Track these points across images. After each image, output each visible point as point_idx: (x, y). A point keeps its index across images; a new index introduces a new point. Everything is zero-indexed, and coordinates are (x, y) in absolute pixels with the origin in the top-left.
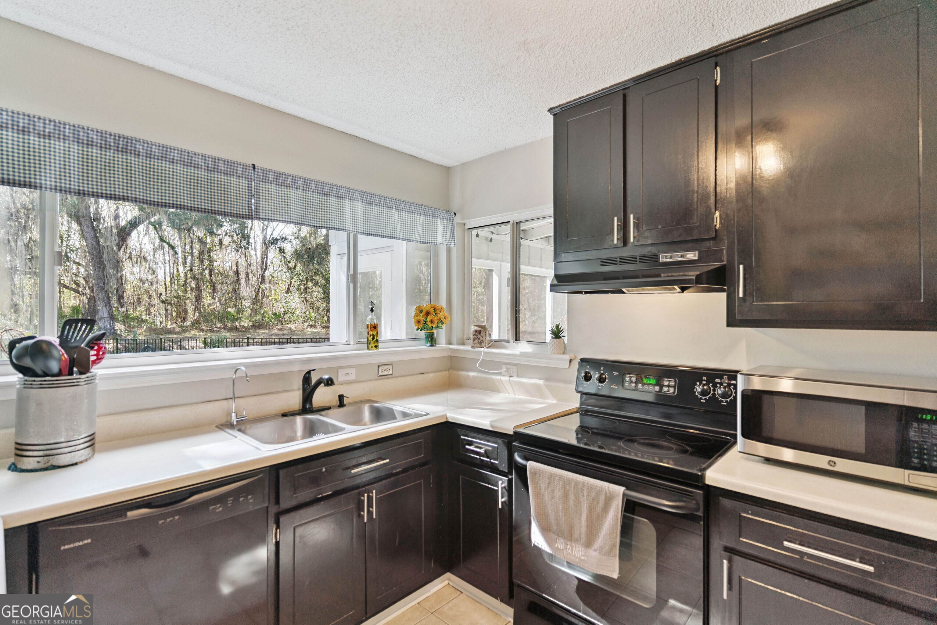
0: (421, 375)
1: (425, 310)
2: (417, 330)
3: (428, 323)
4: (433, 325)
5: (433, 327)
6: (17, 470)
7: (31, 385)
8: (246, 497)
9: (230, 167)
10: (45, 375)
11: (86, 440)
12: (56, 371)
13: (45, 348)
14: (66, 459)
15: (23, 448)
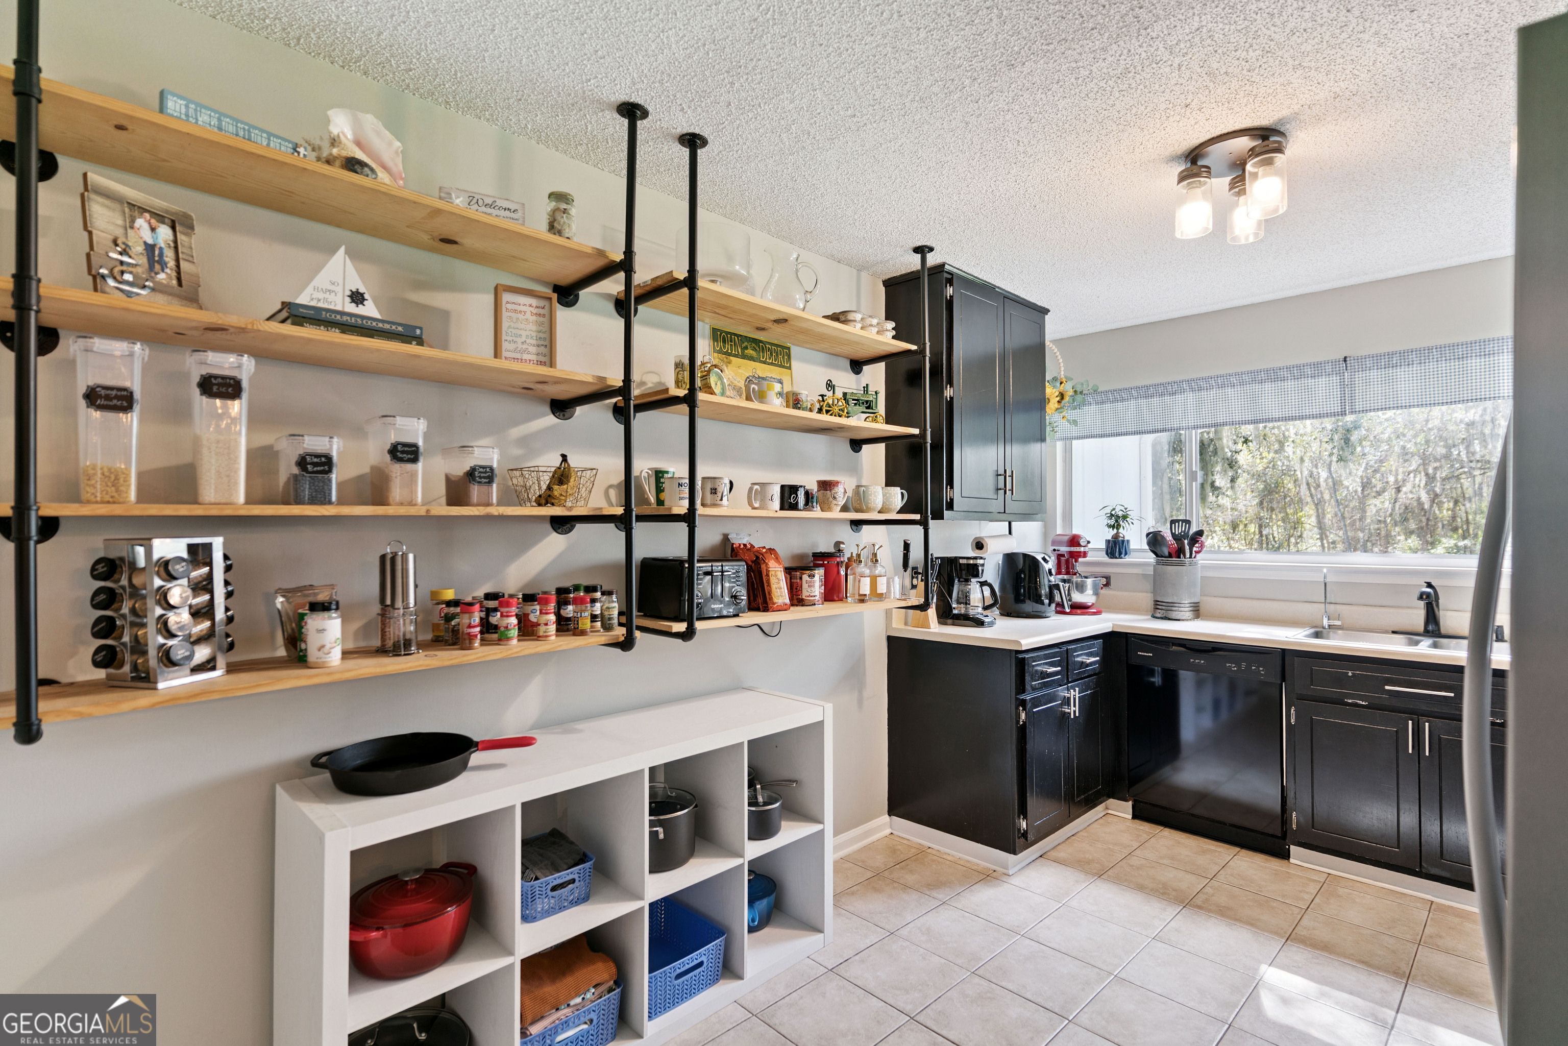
6: (1154, 617)
7: (1158, 563)
8: (1258, 667)
9: (1317, 369)
10: (1162, 557)
11: (1188, 605)
12: (1167, 554)
13: (1159, 538)
14: (1174, 615)
15: (1157, 604)
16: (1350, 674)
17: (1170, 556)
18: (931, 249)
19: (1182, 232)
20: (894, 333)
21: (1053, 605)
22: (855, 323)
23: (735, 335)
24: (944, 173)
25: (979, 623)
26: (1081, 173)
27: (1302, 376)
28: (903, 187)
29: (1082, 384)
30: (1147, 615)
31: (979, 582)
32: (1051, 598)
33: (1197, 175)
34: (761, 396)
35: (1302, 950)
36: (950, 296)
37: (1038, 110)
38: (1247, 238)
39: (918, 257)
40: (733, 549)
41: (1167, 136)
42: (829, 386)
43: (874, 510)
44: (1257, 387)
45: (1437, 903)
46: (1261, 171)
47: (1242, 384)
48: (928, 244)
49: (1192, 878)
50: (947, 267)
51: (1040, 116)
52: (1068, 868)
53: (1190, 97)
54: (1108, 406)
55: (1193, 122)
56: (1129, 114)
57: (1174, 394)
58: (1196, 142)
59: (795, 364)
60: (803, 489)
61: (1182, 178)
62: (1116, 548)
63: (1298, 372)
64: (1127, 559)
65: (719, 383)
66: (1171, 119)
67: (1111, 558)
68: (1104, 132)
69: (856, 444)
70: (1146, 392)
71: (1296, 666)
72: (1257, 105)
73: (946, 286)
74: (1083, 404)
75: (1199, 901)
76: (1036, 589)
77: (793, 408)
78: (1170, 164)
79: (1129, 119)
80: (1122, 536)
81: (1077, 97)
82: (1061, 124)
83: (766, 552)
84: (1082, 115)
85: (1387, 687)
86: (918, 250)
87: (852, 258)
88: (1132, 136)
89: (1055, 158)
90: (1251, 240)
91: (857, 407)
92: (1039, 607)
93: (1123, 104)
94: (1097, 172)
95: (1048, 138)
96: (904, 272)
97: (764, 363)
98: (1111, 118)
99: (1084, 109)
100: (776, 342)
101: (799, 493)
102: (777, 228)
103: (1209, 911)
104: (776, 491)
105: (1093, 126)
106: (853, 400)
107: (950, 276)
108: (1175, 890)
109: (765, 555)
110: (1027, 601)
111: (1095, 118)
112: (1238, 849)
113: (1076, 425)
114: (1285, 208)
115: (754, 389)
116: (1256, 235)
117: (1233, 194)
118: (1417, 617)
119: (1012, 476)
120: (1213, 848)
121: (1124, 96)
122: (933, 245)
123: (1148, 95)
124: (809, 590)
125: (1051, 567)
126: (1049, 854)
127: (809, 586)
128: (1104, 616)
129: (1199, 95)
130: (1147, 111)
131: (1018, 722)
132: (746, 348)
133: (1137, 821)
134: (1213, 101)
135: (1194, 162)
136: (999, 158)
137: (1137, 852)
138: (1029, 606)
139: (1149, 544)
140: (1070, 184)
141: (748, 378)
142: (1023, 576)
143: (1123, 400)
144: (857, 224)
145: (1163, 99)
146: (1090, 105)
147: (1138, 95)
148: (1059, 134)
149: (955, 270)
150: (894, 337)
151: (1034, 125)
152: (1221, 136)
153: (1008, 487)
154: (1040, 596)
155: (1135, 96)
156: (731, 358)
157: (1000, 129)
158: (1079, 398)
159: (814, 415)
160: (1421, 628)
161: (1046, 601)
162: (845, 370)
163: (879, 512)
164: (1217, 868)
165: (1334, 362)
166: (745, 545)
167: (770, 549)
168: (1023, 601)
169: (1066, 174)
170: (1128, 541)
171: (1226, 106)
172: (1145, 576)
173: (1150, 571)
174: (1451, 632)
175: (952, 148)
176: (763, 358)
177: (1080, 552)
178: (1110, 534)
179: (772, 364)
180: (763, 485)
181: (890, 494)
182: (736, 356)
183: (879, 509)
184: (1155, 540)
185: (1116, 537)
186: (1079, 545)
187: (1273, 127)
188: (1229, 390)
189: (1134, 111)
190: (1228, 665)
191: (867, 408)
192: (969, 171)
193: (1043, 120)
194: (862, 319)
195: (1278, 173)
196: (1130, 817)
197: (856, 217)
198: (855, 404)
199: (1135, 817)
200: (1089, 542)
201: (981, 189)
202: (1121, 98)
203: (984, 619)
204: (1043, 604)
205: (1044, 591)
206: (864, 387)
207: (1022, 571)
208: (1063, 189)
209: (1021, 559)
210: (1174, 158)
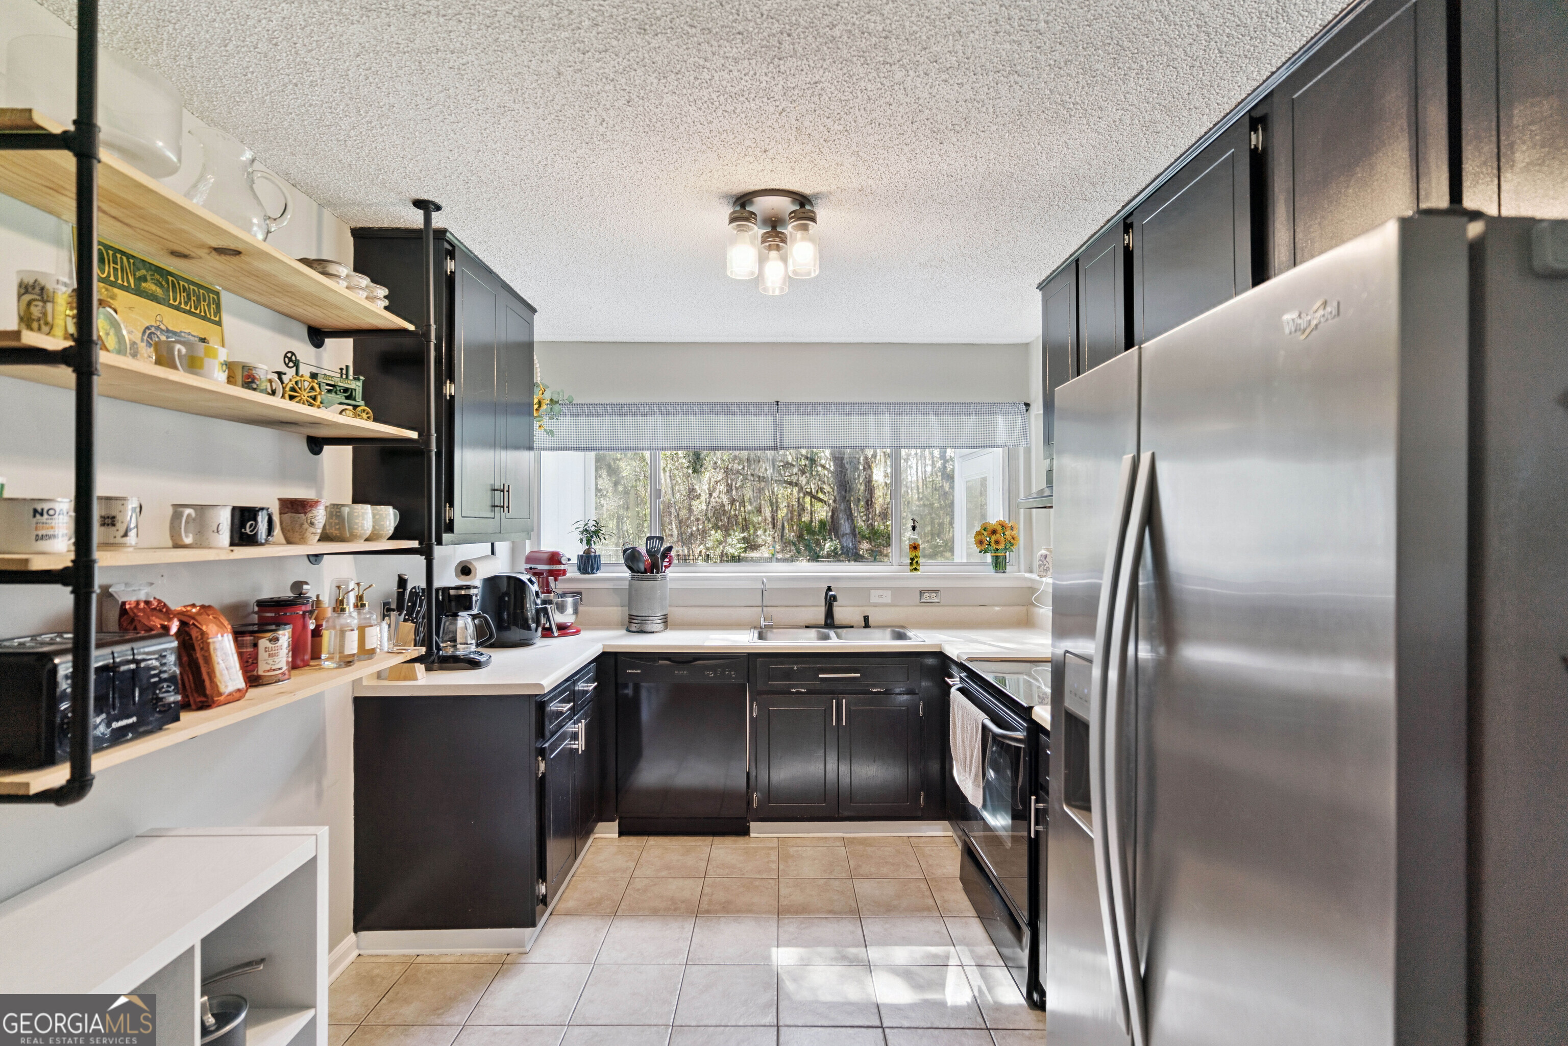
0: (982, 607)
1: (990, 529)
2: (980, 552)
3: (993, 544)
4: (998, 547)
5: (997, 550)
6: (629, 631)
7: (633, 578)
8: (730, 672)
9: (758, 408)
10: (639, 572)
11: (660, 618)
12: (643, 569)
13: (637, 554)
14: (649, 628)
15: (631, 618)
16: (795, 668)
17: (645, 572)
18: (438, 208)
19: (731, 272)
20: (386, 303)
21: (540, 629)
22: (338, 280)
23: (123, 253)
24: (502, 121)
25: (474, 664)
26: (644, 180)
27: (748, 413)
28: (441, 118)
29: (559, 393)
30: (621, 629)
31: (471, 615)
32: (538, 623)
33: (747, 219)
34: (193, 364)
35: (791, 920)
36: (451, 272)
37: (642, 94)
38: (774, 291)
39: (421, 213)
40: (123, 611)
41: (734, 172)
42: (290, 360)
43: (360, 537)
44: (713, 417)
45: (847, 838)
46: (799, 234)
47: (702, 413)
48: (437, 200)
49: (689, 883)
50: (448, 234)
51: (641, 101)
52: (583, 917)
53: (773, 144)
54: (583, 419)
55: (760, 169)
56: (718, 138)
57: (645, 415)
58: (752, 188)
59: (227, 318)
60: (265, 512)
61: (733, 220)
62: (588, 563)
63: (745, 408)
64: (599, 575)
65: (112, 332)
66: (747, 158)
67: (584, 574)
68: (687, 146)
69: (316, 444)
70: (620, 410)
71: (758, 666)
72: (811, 173)
73: (446, 259)
74: (561, 414)
75: (704, 906)
76: (522, 612)
77: (243, 387)
78: (721, 200)
79: (715, 142)
80: (593, 551)
81: (685, 99)
82: (654, 120)
83: (198, 613)
84: (679, 120)
85: (821, 676)
86: (419, 204)
87: (318, 186)
88: (708, 160)
89: (629, 154)
90: (777, 293)
91: (333, 395)
92: (524, 634)
93: (719, 125)
94: (659, 184)
95: (634, 129)
96: (386, 225)
97: (177, 308)
98: (702, 134)
99: (684, 113)
100: (196, 280)
101: (259, 519)
102: (206, 104)
103: (716, 912)
104: (224, 518)
105: (682, 136)
106: (328, 385)
107: (450, 248)
108: (683, 902)
109: (198, 618)
110: (513, 628)
111: (687, 128)
112: (711, 838)
113: (553, 436)
114: (817, 273)
115: (179, 351)
116: (782, 289)
117: (765, 247)
118: (819, 614)
119: (508, 491)
120: (693, 844)
121: (725, 117)
122: (443, 204)
123: (744, 126)
124: (270, 662)
125: (537, 589)
126: (557, 908)
127: (270, 655)
128: (584, 635)
129: (780, 145)
130: (734, 141)
131: (537, 774)
132: (144, 279)
133: (623, 838)
134: (785, 156)
135: (743, 206)
136: (573, 129)
137: (636, 873)
138: (516, 633)
139: (626, 560)
140: (628, 187)
141: (148, 328)
142: (506, 599)
143: (598, 415)
144: (349, 143)
145: (752, 136)
146: (692, 112)
147: (736, 123)
148: (647, 129)
149: (456, 242)
150: (386, 308)
151: (629, 108)
152: (772, 190)
153: (506, 505)
154: (526, 620)
155: (733, 122)
156: (116, 290)
157: (592, 96)
158: (556, 408)
159: (280, 403)
160: (823, 622)
161: (533, 626)
162: (302, 340)
163: (366, 540)
164: (704, 864)
165: (770, 404)
166: (147, 603)
167: (203, 607)
168: (508, 628)
169: (630, 175)
170: (599, 556)
171: (791, 164)
172: (615, 590)
173: (626, 585)
174: (845, 623)
175: (526, 96)
176: (175, 300)
177: (560, 570)
178: (581, 549)
179: (189, 312)
180: (201, 509)
181: (381, 515)
182: (126, 289)
183: (367, 536)
184: (631, 557)
185: (587, 553)
186: (560, 563)
187: (810, 198)
188: (692, 418)
189: (723, 137)
190: (706, 672)
191: (347, 398)
192: (533, 132)
193: (641, 108)
194: (347, 276)
195: (812, 240)
196: (617, 835)
197: (352, 133)
198: (329, 391)
199: (621, 834)
200: (569, 560)
201: (534, 158)
202: (720, 118)
203: (477, 657)
204: (529, 628)
205: (530, 613)
206: (341, 369)
207: (507, 594)
208: (618, 190)
209: (505, 581)
210: (726, 196)
